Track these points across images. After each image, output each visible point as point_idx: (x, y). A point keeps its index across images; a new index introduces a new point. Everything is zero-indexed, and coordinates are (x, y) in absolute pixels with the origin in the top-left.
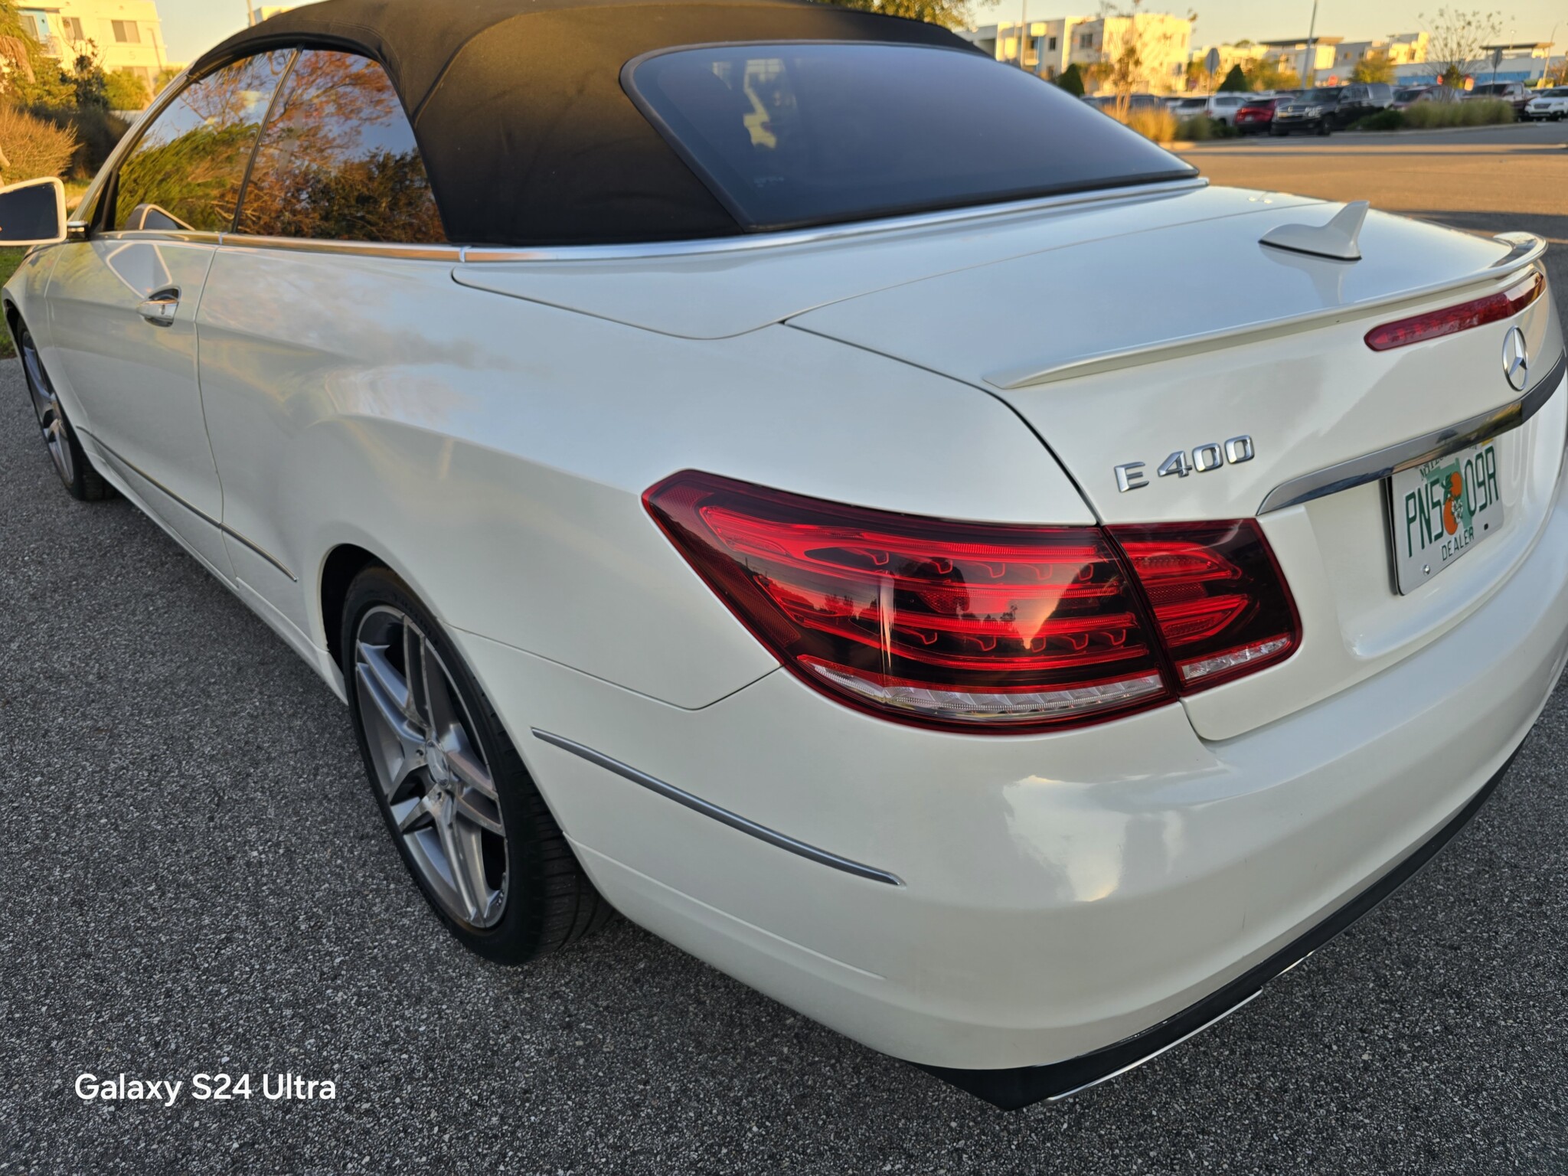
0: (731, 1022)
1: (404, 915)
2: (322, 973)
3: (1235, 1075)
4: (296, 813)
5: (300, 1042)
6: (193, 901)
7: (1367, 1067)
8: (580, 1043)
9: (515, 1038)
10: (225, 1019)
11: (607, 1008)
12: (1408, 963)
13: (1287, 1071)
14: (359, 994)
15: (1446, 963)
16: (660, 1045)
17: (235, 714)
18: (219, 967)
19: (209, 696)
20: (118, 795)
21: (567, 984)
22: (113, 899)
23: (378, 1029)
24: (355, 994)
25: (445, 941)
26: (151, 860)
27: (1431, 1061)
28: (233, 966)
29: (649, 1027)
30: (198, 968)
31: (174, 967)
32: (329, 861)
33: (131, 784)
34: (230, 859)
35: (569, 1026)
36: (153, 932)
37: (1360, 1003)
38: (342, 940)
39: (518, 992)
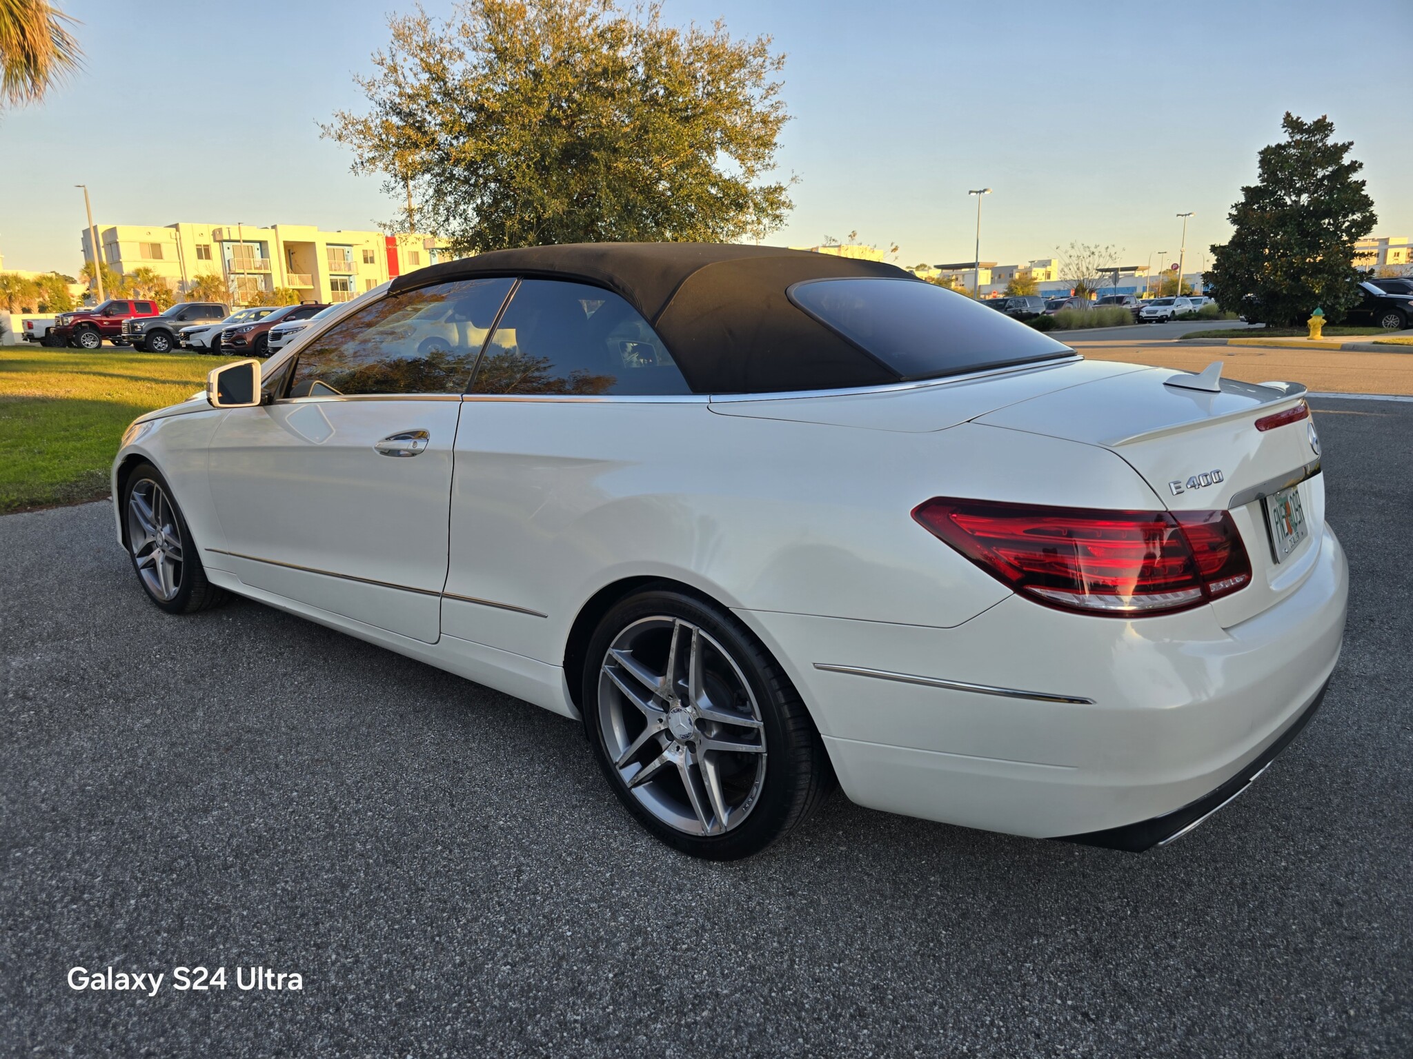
0: (895, 882)
1: (637, 847)
2: (603, 883)
3: (1214, 879)
4: (515, 797)
5: (614, 918)
6: (477, 854)
7: (1286, 869)
8: (804, 902)
9: (759, 904)
10: (552, 912)
11: (810, 883)
12: (1287, 818)
13: (1243, 874)
14: (635, 890)
15: (1308, 816)
16: (857, 899)
17: (420, 743)
18: (526, 885)
19: (390, 734)
20: (368, 798)
21: (775, 873)
22: (415, 857)
23: (664, 908)
24: (633, 891)
25: (675, 858)
26: (426, 832)
27: (1320, 862)
28: (535, 885)
29: (843, 890)
30: (509, 888)
31: (491, 889)
32: (560, 823)
33: (373, 790)
34: (486, 827)
35: (790, 894)
36: (460, 872)
37: (1268, 839)
38: (603, 863)
39: (746, 880)
